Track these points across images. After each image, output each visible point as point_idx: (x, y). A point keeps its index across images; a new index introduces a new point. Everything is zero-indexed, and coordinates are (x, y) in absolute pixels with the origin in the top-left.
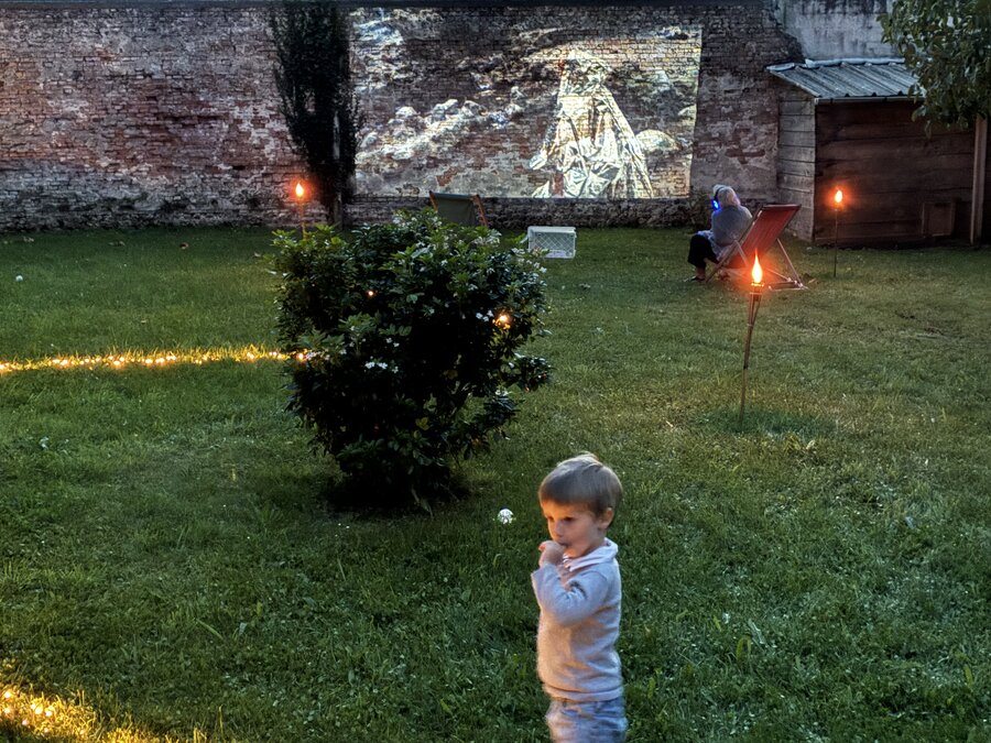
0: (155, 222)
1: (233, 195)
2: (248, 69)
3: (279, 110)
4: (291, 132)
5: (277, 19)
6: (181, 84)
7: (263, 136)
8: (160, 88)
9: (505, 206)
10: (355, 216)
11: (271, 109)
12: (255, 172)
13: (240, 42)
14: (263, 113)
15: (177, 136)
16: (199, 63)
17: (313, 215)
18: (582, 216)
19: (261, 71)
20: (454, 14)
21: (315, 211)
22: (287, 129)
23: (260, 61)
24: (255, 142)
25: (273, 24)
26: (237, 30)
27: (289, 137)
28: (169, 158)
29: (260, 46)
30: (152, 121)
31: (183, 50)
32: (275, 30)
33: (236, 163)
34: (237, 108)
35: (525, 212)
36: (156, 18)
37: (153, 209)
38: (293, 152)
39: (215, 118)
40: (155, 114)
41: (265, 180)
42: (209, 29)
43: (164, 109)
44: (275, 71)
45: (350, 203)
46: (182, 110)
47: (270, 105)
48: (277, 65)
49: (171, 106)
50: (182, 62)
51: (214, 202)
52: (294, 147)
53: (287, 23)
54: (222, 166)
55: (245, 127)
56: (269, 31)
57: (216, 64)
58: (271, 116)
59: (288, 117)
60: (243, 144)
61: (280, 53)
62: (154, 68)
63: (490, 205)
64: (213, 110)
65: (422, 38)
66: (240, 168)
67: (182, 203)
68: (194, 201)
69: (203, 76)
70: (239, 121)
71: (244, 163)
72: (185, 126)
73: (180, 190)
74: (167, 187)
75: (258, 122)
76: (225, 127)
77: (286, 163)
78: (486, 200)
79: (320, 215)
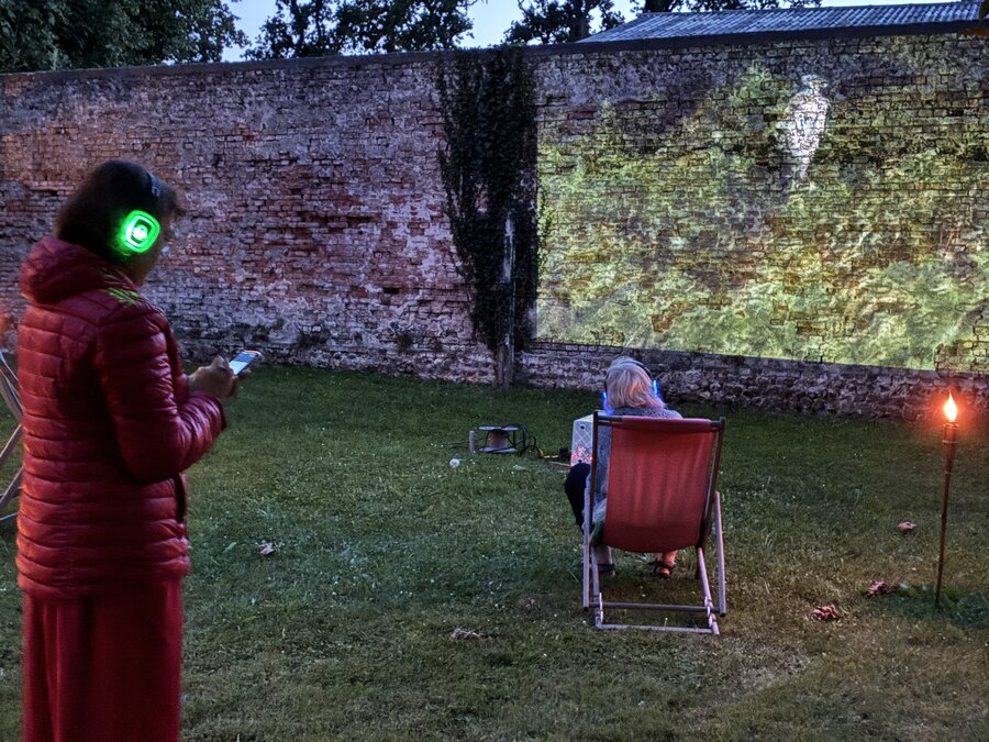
0: (290, 360)
1: (380, 329)
2: (408, 152)
3: (443, 211)
4: (456, 242)
5: (446, 78)
6: (328, 172)
7: (421, 246)
8: (306, 177)
9: (756, 371)
10: (533, 371)
11: (432, 208)
12: (409, 297)
13: (400, 112)
14: (424, 214)
15: (320, 243)
16: (351, 142)
17: (476, 364)
18: (887, 400)
19: (423, 153)
20: (690, 57)
21: (480, 359)
22: (451, 237)
23: (422, 139)
24: (412, 255)
25: (441, 86)
26: (396, 95)
27: (453, 249)
28: (310, 273)
29: (422, 117)
30: (294, 222)
31: (333, 125)
32: (443, 94)
33: (387, 283)
34: (391, 206)
35: (789, 383)
36: (305, 82)
37: (288, 342)
38: (457, 270)
39: (367, 219)
40: (300, 214)
41: (422, 310)
42: (364, 95)
43: (309, 206)
44: (441, 153)
45: (528, 351)
46: (327, 208)
47: (432, 202)
48: (444, 143)
49: (318, 203)
50: (331, 142)
51: (358, 337)
52: (459, 264)
53: (458, 83)
54: (370, 288)
55: (399, 233)
56: (436, 96)
57: (369, 144)
58: (432, 217)
59: (453, 220)
60: (397, 257)
61: (448, 128)
62: (299, 150)
63: (730, 368)
64: (363, 209)
65: (639, 99)
66: (392, 291)
67: (322, 336)
68: (336, 334)
69: (354, 161)
70: (393, 225)
71: (397, 285)
72: (332, 231)
73: (319, 318)
74: (307, 313)
75: (416, 226)
76: (377, 232)
77: (447, 286)
78: (726, 359)
79: (487, 365)
